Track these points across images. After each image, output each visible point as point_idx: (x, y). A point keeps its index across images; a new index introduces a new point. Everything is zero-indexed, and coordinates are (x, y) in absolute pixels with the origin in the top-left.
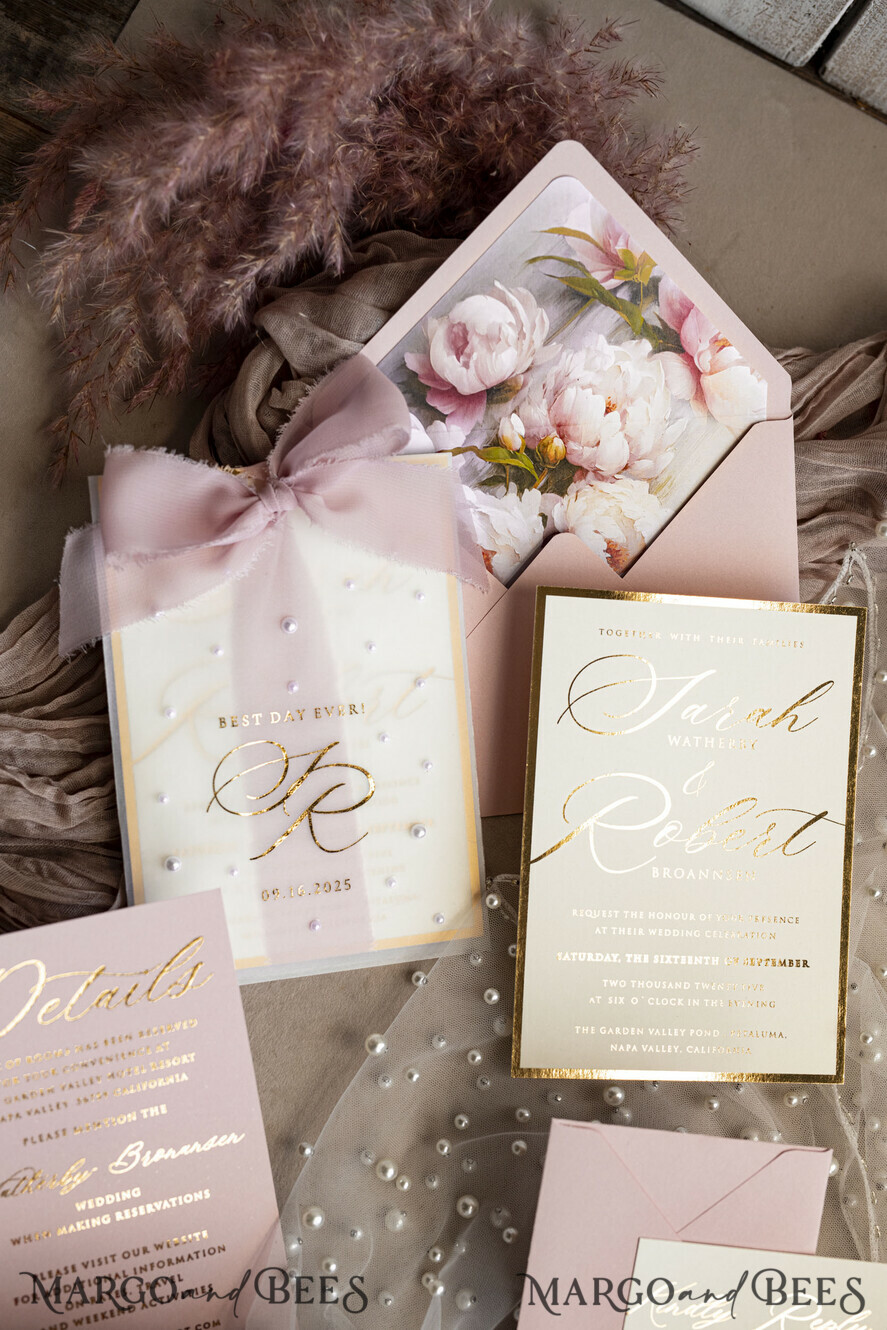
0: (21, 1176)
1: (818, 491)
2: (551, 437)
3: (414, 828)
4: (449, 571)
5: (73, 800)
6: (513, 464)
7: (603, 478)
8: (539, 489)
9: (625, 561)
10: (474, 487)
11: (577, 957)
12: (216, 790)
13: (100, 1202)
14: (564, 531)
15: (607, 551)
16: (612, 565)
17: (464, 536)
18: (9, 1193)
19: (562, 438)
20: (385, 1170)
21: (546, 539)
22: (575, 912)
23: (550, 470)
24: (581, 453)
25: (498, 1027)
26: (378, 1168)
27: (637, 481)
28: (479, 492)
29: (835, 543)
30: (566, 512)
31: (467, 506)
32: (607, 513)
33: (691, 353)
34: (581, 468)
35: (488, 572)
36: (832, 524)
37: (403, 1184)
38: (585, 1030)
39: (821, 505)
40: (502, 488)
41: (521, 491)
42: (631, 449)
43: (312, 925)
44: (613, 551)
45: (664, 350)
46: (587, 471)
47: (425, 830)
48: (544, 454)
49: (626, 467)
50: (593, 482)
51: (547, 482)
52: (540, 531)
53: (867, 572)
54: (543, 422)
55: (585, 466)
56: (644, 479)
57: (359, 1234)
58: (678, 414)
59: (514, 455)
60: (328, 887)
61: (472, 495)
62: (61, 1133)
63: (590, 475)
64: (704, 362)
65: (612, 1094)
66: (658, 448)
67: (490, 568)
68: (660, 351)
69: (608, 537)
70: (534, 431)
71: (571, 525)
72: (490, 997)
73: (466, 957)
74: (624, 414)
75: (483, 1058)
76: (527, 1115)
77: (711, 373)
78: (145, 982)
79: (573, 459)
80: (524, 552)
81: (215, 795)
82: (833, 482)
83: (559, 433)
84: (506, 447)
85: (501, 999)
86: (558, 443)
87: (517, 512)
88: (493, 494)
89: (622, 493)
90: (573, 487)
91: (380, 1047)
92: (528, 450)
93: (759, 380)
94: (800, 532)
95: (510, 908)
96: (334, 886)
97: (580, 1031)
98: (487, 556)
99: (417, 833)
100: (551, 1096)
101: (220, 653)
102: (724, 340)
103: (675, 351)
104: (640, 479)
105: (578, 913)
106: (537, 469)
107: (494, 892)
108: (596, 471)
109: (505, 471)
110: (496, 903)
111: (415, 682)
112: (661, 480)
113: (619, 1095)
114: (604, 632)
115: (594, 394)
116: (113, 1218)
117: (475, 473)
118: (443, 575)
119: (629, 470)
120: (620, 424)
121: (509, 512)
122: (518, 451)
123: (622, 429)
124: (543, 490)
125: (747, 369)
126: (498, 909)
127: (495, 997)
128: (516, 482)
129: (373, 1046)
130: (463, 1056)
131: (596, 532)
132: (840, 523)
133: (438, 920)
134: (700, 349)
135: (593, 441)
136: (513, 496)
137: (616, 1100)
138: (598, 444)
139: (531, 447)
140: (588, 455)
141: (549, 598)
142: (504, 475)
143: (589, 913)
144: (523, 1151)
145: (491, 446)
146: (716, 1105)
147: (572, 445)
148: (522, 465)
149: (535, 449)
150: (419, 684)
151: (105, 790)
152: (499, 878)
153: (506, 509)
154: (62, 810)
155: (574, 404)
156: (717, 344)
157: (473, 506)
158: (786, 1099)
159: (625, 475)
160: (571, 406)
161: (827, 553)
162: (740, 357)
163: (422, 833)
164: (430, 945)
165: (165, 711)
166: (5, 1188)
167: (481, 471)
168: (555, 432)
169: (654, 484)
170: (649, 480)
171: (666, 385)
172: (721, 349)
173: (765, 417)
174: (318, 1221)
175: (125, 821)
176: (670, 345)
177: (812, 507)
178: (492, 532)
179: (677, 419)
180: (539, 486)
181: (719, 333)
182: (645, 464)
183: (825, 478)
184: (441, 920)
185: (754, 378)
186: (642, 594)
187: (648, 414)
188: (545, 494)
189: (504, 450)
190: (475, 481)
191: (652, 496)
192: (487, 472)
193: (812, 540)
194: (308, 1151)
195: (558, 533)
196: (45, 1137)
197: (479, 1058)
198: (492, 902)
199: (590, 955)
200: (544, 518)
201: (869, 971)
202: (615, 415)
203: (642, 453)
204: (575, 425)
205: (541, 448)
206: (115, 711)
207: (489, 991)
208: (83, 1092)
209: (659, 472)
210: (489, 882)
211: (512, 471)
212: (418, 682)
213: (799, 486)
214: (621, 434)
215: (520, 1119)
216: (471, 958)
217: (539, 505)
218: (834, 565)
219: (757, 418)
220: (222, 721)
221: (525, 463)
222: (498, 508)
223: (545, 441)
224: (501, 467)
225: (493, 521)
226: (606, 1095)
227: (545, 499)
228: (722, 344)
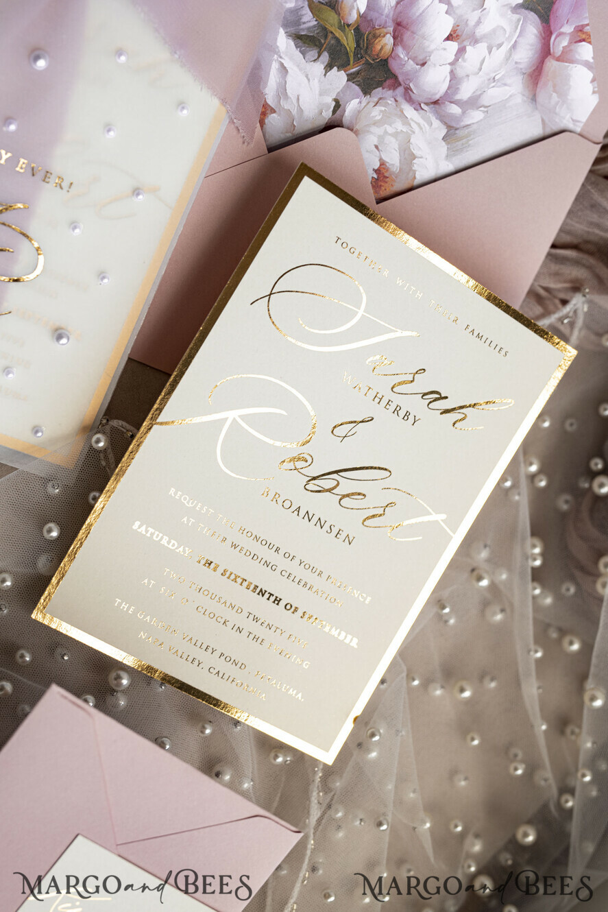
1: (580, 228)
2: (385, 30)
3: (59, 332)
4: (224, 102)
6: (337, 35)
7: (410, 100)
8: (348, 75)
9: (387, 189)
10: (289, 35)
11: (152, 534)
14: (348, 128)
15: (376, 171)
16: (373, 187)
17: (255, 78)
19: (395, 38)
21: (329, 127)
22: (172, 491)
23: (367, 63)
24: (404, 63)
25: (42, 562)
27: (438, 122)
28: (292, 43)
29: (571, 281)
30: (359, 112)
31: (273, 49)
32: (395, 135)
33: (552, 28)
34: (395, 77)
35: (258, 125)
36: (576, 263)
38: (125, 606)
39: (575, 241)
40: (313, 53)
41: (329, 67)
42: (449, 88)
44: (382, 173)
45: (532, 10)
46: (400, 85)
47: (68, 339)
48: (370, 45)
49: (436, 103)
50: (400, 99)
51: (358, 73)
52: (327, 115)
53: (580, 322)
54: (386, 11)
55: (401, 79)
56: (445, 123)
58: (509, 81)
59: (343, 26)
61: (283, 42)
63: (400, 90)
64: (560, 44)
65: (119, 678)
66: (473, 103)
67: (262, 123)
68: (527, 9)
69: (384, 158)
70: (373, 15)
71: (357, 127)
72: (50, 531)
73: (46, 481)
74: (461, 51)
75: (13, 585)
76: (28, 659)
77: (558, 59)
79: (394, 65)
80: (302, 128)
82: (598, 226)
83: (394, 31)
84: (339, 14)
85: (59, 538)
86: (388, 40)
87: (315, 83)
88: (303, 53)
89: (419, 125)
90: (379, 92)
92: (357, 30)
93: (594, 92)
94: (549, 255)
95: (111, 456)
97: (120, 604)
98: (266, 110)
99: (59, 337)
100: (59, 650)
102: (587, 33)
103: (540, 17)
104: (442, 121)
105: (176, 493)
106: (356, 54)
107: (104, 433)
108: (408, 89)
109: (326, 37)
110: (101, 444)
111: (134, 192)
112: (460, 133)
113: (125, 682)
114: (340, 242)
115: (446, 13)
117: (298, 22)
118: (216, 102)
119: (437, 106)
120: (452, 58)
121: (309, 80)
122: (349, 25)
123: (451, 64)
124: (351, 78)
125: (590, 75)
126: (98, 451)
127: (55, 534)
128: (330, 55)
131: (377, 147)
132: (584, 266)
133: (37, 432)
134: (562, 30)
135: (421, 58)
136: (319, 67)
137: (120, 684)
138: (423, 64)
139: (362, 29)
140: (409, 68)
141: (306, 181)
142: (323, 41)
143: (185, 499)
144: (6, 694)
145: (326, 4)
146: (208, 731)
147: (401, 52)
148: (344, 41)
149: (364, 32)
150: (138, 194)
152: (115, 423)
153: (307, 76)
155: (423, 12)
156: (580, 34)
157: (278, 53)
158: (272, 755)
159: (431, 109)
160: (421, 11)
161: (559, 286)
162: (592, 61)
163: (64, 341)
164: (17, 453)
167: (304, 23)
168: (391, 29)
169: (453, 133)
170: (449, 127)
171: (514, 46)
172: (580, 41)
173: (578, 130)
176: (539, 8)
177: (567, 239)
178: (282, 91)
179: (505, 85)
180: (347, 73)
181: (588, 25)
182: (455, 110)
183: (594, 218)
184: (40, 434)
185: (590, 87)
186: (393, 226)
187: (482, 64)
188: (350, 83)
189: (336, 16)
190: (292, 30)
191: (444, 143)
192: (309, 29)
193: (554, 267)
195: (342, 127)
197: (8, 583)
198: (98, 441)
199: (166, 538)
200: (338, 105)
201: (404, 674)
202: (453, 46)
203: (458, 97)
204: (413, 33)
205: (370, 37)
207: (52, 525)
209: (463, 124)
210: (104, 421)
211: (333, 42)
212: (136, 192)
213: (571, 213)
214: (448, 68)
215: (20, 660)
216: (50, 484)
217: (338, 90)
218: (557, 302)
219: (571, 126)
221: (349, 42)
222: (300, 70)
223: (377, 31)
224: (325, 31)
225: (289, 79)
226: (113, 675)
227: (346, 87)
228: (584, 36)
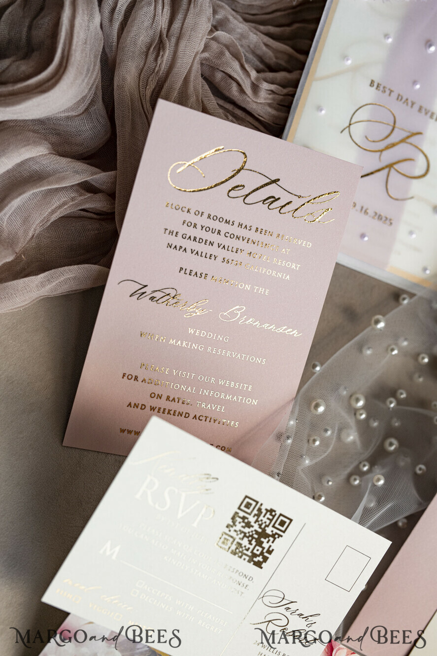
0: (167, 291)
5: (265, 86)
12: (352, 122)
13: (203, 333)
18: (155, 299)
20: (358, 400)
26: (354, 397)
37: (361, 414)
43: (363, 236)
57: (329, 433)
60: (380, 218)
62: (203, 275)
78: (297, 203)
81: (350, 124)
91: (381, 325)
96: (384, 219)
101: (390, 40)
116: (206, 349)
129: (377, 322)
130: (416, 356)
151: (285, 91)
154: (255, 88)
165: (345, 57)
166: (154, 295)
174: (321, 409)
175: (294, 112)
184: (427, 272)
194: (318, 368)
196: (193, 273)
197: (426, 360)
206: (318, 42)
208: (228, 255)
220: (372, 83)
